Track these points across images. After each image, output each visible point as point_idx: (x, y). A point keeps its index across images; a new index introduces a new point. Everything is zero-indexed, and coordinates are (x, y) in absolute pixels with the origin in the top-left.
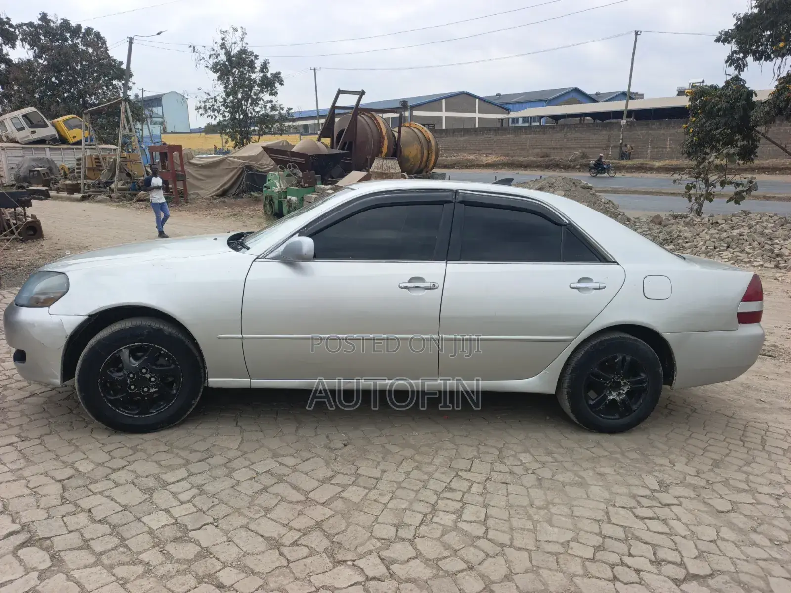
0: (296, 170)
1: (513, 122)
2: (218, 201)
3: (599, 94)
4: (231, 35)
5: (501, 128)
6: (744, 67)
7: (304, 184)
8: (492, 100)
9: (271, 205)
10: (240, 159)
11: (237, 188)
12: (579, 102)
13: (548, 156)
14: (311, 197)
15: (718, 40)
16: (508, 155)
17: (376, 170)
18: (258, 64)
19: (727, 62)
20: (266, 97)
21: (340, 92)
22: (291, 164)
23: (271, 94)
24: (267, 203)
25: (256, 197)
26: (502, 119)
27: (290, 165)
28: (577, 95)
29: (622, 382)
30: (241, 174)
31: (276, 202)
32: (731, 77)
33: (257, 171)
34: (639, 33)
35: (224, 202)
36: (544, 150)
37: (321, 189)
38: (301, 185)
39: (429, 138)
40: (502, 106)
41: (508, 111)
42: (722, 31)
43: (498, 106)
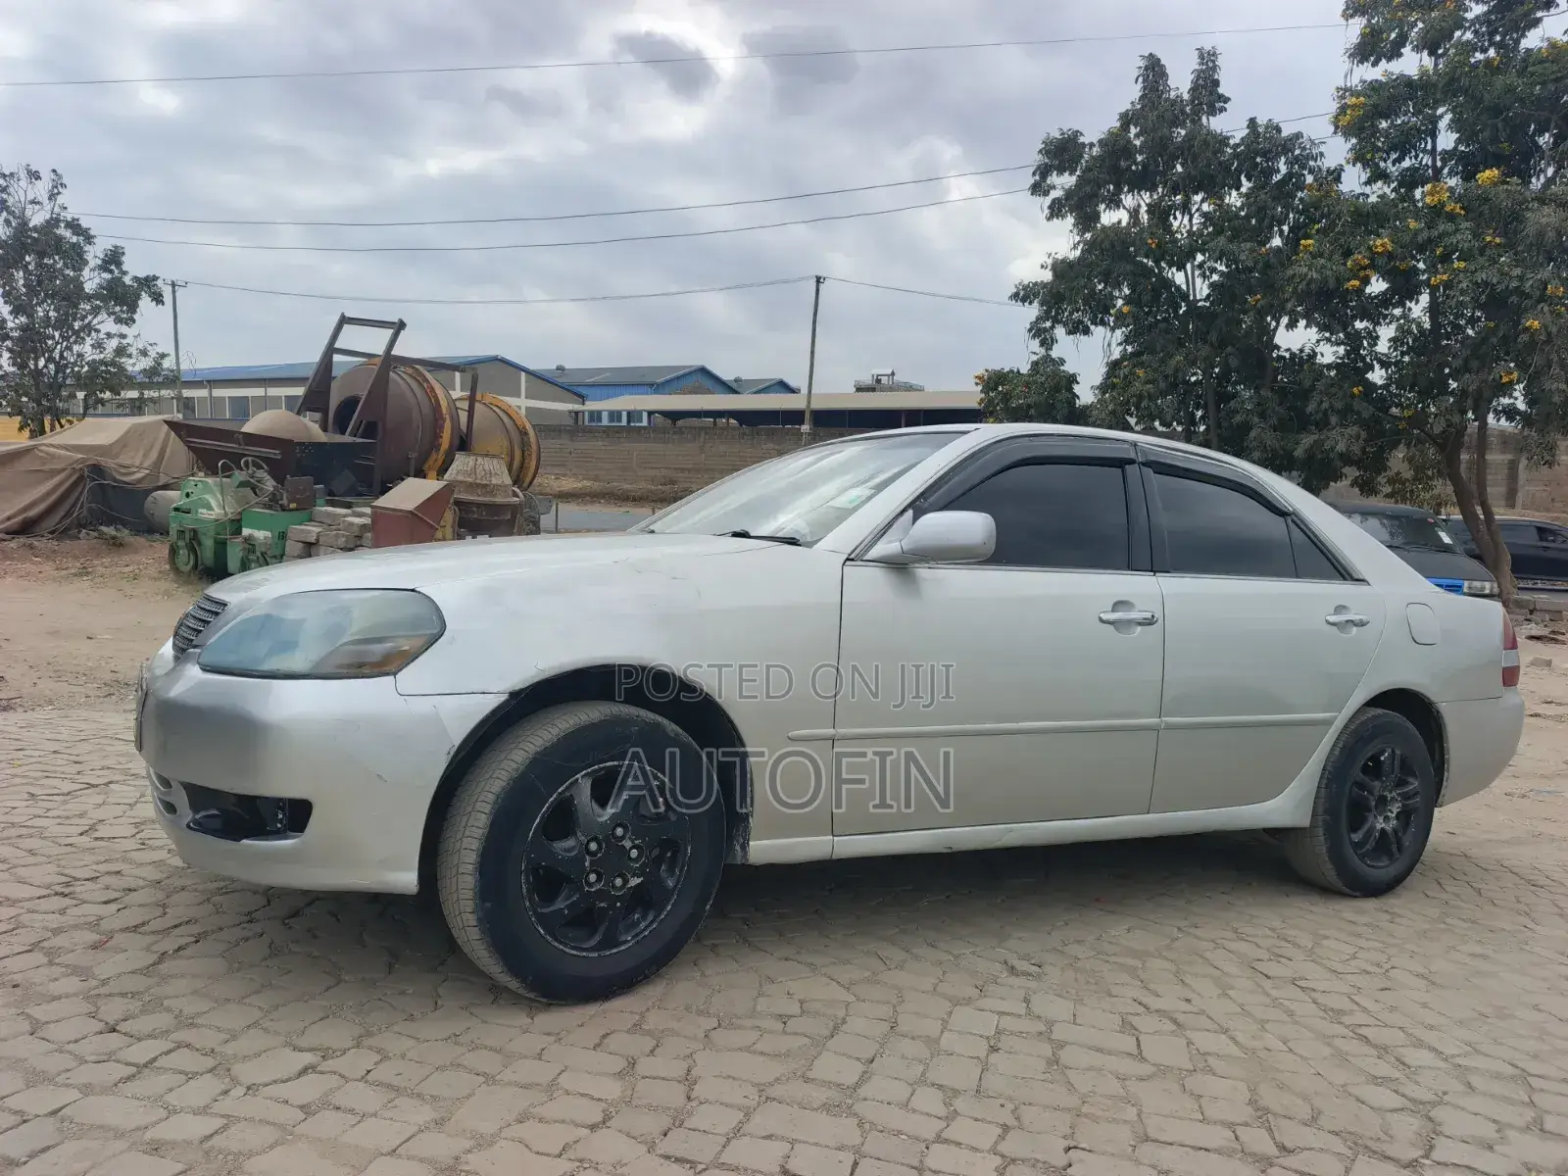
0: (262, 474)
1: (591, 419)
2: (13, 544)
3: (741, 381)
4: (23, 183)
5: (578, 427)
6: (1052, 344)
7: (290, 502)
8: (548, 376)
9: (192, 549)
10: (67, 450)
11: (63, 513)
12: (709, 392)
13: (673, 482)
14: (309, 532)
15: (1015, 296)
16: (596, 479)
17: (460, 478)
18: (94, 254)
19: (1030, 330)
20: (106, 324)
21: (344, 320)
22: (250, 459)
23: (119, 321)
24: (181, 543)
25: (114, 538)
26: (577, 413)
27: (247, 463)
28: (703, 378)
29: (1389, 796)
30: (75, 484)
31: (208, 543)
32: (1038, 357)
33: (115, 480)
34: (822, 280)
35: (31, 547)
36: (664, 472)
37: (329, 514)
38: (281, 506)
39: (524, 427)
40: (570, 388)
41: (583, 398)
42: (1020, 284)
43: (563, 388)
